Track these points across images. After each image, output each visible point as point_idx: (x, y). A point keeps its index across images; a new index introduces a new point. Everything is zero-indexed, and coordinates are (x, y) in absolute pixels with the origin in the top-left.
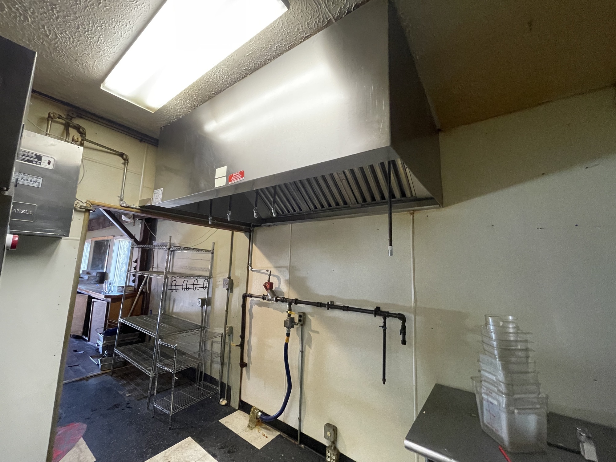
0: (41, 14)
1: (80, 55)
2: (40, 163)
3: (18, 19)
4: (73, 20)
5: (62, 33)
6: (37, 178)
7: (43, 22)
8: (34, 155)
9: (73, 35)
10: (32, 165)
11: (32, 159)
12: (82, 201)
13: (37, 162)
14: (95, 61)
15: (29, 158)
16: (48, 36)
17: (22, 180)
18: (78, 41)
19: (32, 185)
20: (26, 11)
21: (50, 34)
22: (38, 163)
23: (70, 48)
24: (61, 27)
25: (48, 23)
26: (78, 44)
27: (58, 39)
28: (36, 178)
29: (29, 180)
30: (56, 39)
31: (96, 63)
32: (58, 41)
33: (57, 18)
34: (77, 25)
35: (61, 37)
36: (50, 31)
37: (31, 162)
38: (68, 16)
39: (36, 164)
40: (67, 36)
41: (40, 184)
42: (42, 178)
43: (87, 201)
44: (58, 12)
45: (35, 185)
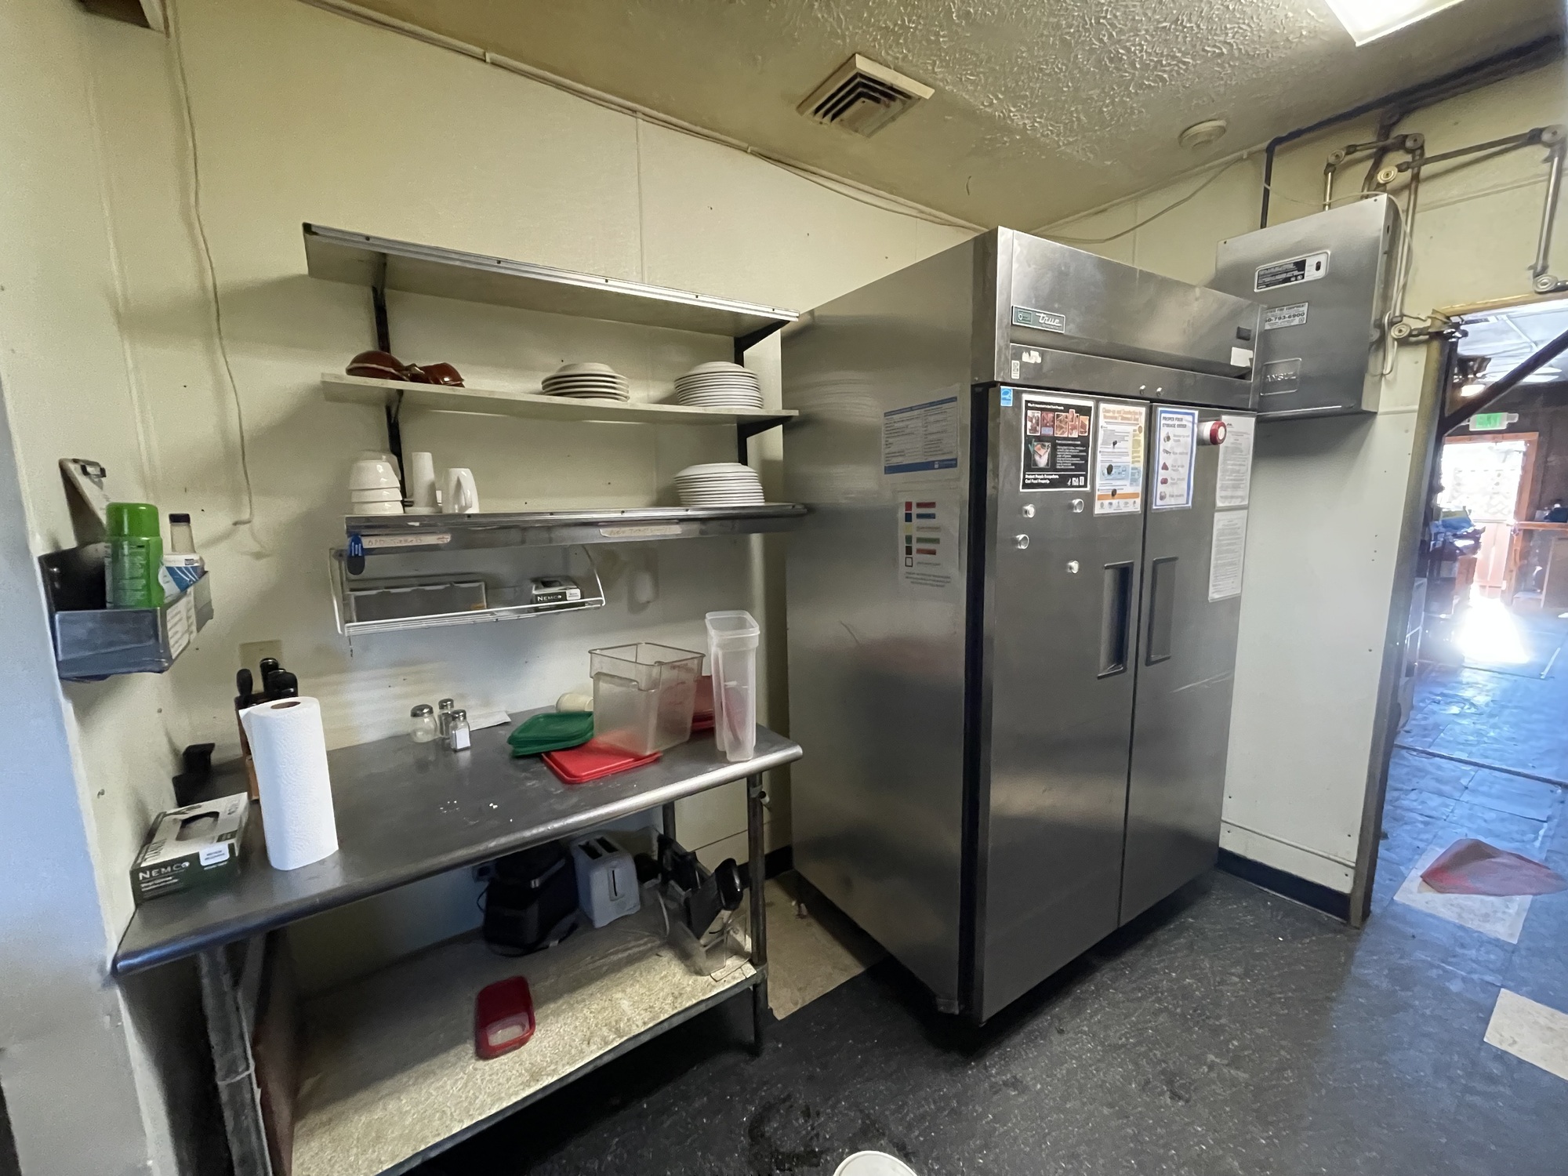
0: (1185, 42)
1: (1279, 28)
2: (1303, 275)
3: (1182, 71)
4: (1211, 8)
5: (1227, 34)
6: (1299, 307)
7: (1198, 47)
8: (1292, 266)
9: (1236, 20)
10: (1292, 285)
11: (1289, 275)
12: (1420, 316)
13: (1296, 276)
14: (1307, 12)
15: (1284, 276)
16: (1223, 53)
17: (1277, 320)
18: (1252, 18)
19: (1292, 324)
20: (1174, 57)
21: (1221, 49)
22: (1299, 277)
23: (1260, 36)
24: (1216, 29)
25: (1202, 42)
26: (1258, 21)
27: (1234, 44)
28: (1297, 307)
29: (1287, 316)
30: (1232, 46)
31: (1312, 14)
32: (1237, 45)
33: (1198, 26)
34: (1222, 7)
35: (1233, 37)
36: (1215, 46)
37: (1288, 280)
38: (1202, 12)
39: (1296, 280)
40: (1236, 30)
41: (1305, 316)
42: (1307, 304)
43: (1434, 311)
44: (1190, 21)
45: (1296, 321)
